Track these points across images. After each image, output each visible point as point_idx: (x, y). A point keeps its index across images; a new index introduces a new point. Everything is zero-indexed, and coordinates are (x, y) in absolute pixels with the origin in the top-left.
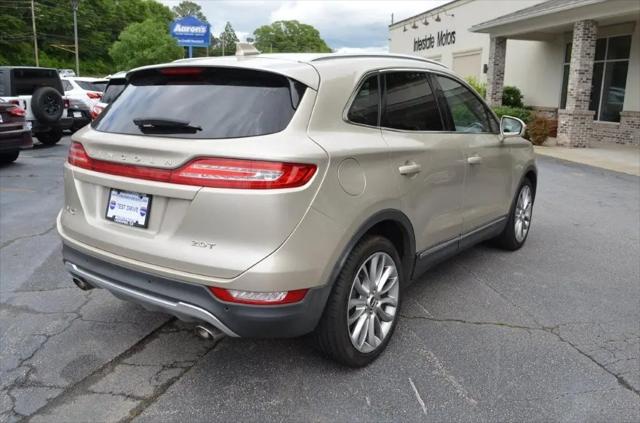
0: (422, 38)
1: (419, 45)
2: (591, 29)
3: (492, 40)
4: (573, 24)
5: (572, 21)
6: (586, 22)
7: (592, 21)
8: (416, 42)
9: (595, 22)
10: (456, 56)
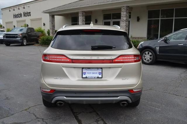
0: (16, 14)
1: (16, 16)
2: (84, 14)
3: (50, 15)
4: (79, 12)
5: (78, 11)
6: (82, 11)
7: (84, 11)
8: (14, 15)
9: (84, 12)
10: (32, 20)
